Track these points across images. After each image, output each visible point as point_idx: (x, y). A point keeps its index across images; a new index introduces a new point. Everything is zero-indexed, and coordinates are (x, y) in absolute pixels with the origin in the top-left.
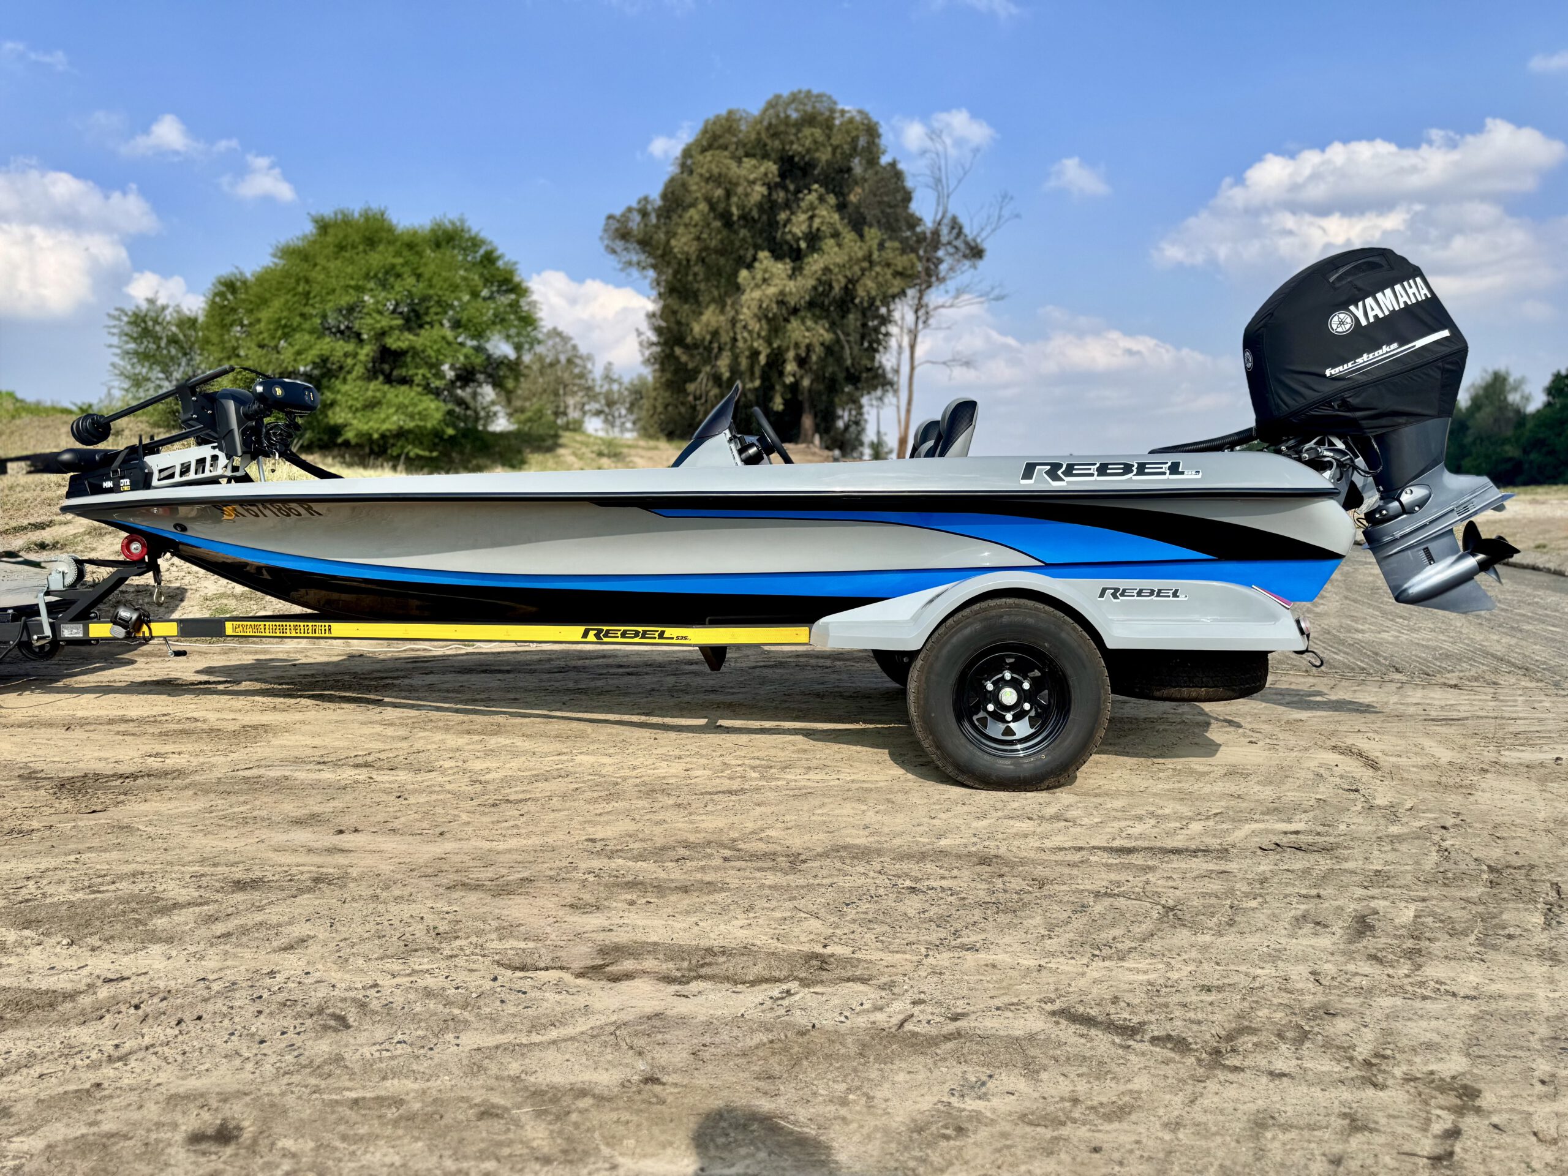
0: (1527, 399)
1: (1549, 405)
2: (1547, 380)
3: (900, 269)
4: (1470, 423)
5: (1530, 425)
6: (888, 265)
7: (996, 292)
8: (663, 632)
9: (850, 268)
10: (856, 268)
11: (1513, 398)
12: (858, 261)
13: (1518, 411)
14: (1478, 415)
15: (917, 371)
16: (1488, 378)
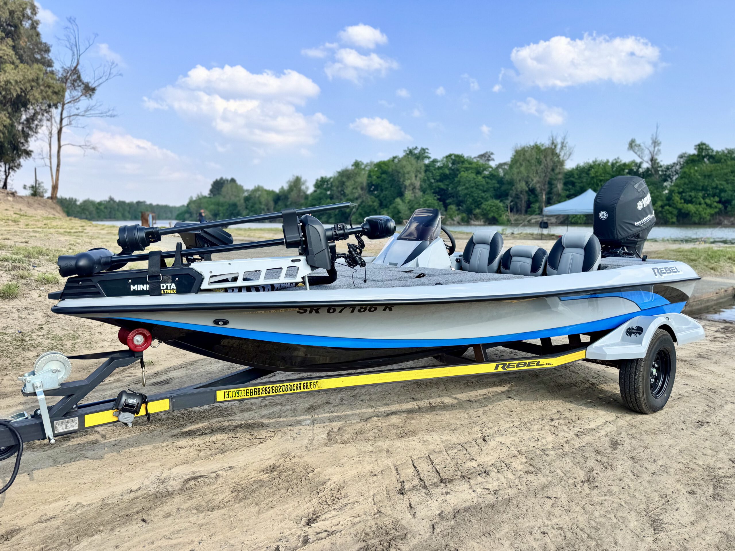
0: (307, 188)
1: (315, 191)
2: (314, 182)
3: (56, 90)
4: (289, 196)
5: (310, 199)
6: (49, 87)
7: (110, 113)
8: (539, 362)
9: (25, 83)
10: (28, 85)
11: (303, 187)
12: (29, 81)
13: (305, 193)
14: (292, 193)
15: (62, 149)
16: (295, 178)
